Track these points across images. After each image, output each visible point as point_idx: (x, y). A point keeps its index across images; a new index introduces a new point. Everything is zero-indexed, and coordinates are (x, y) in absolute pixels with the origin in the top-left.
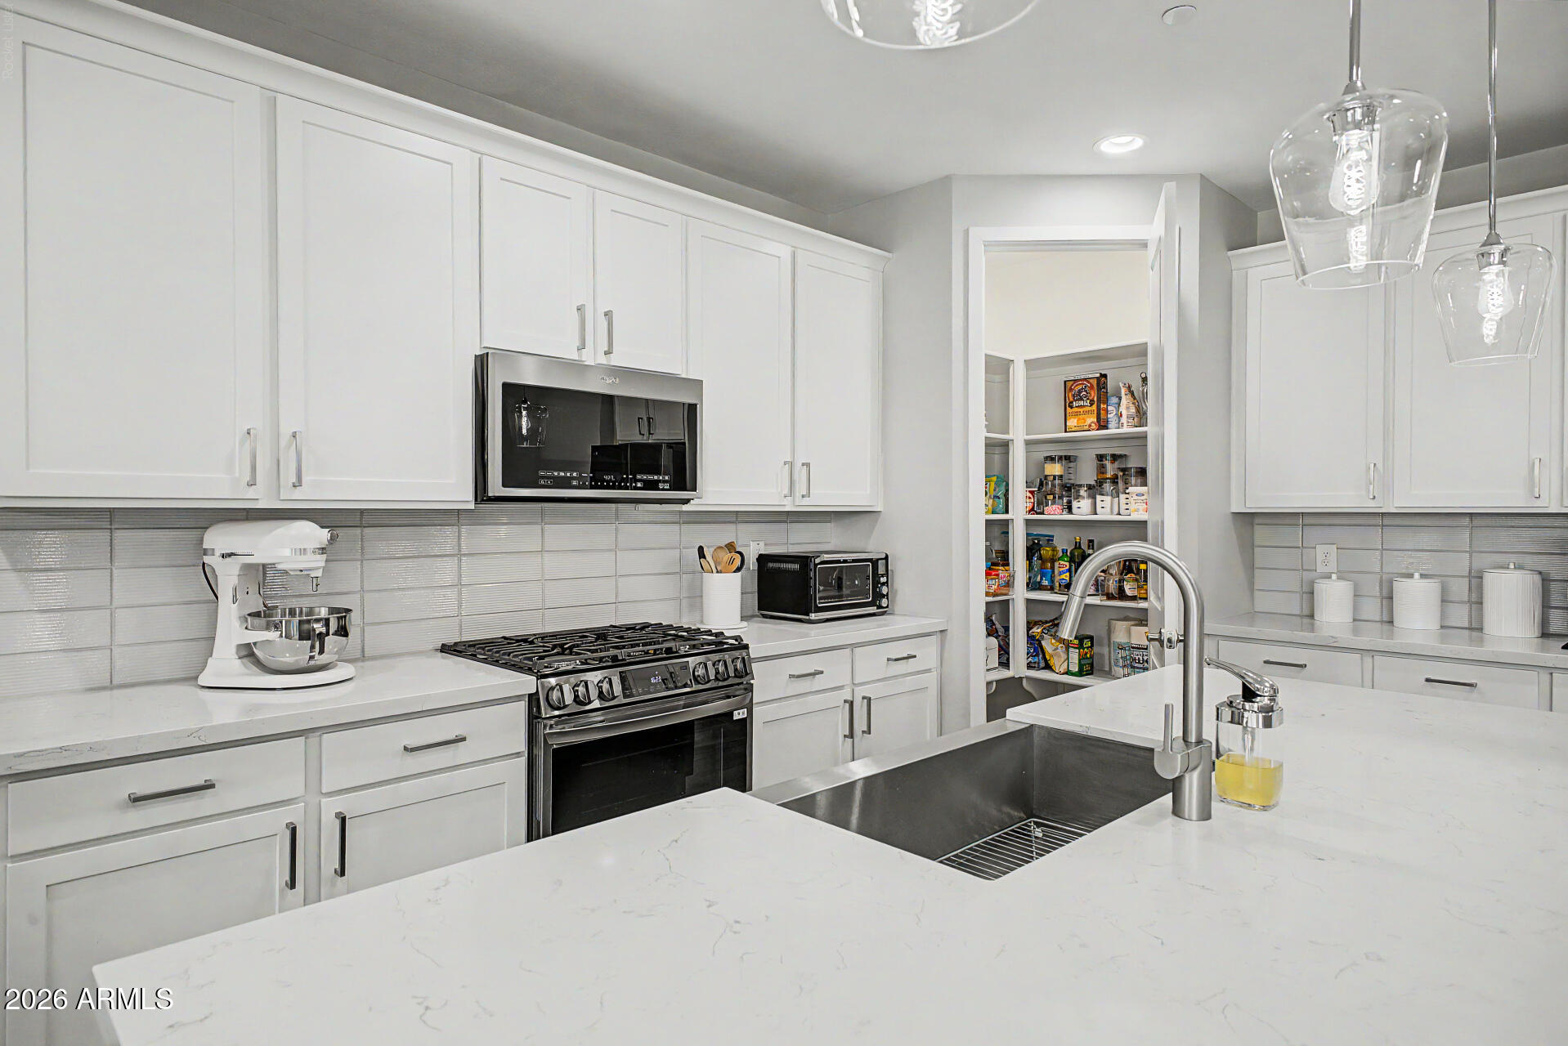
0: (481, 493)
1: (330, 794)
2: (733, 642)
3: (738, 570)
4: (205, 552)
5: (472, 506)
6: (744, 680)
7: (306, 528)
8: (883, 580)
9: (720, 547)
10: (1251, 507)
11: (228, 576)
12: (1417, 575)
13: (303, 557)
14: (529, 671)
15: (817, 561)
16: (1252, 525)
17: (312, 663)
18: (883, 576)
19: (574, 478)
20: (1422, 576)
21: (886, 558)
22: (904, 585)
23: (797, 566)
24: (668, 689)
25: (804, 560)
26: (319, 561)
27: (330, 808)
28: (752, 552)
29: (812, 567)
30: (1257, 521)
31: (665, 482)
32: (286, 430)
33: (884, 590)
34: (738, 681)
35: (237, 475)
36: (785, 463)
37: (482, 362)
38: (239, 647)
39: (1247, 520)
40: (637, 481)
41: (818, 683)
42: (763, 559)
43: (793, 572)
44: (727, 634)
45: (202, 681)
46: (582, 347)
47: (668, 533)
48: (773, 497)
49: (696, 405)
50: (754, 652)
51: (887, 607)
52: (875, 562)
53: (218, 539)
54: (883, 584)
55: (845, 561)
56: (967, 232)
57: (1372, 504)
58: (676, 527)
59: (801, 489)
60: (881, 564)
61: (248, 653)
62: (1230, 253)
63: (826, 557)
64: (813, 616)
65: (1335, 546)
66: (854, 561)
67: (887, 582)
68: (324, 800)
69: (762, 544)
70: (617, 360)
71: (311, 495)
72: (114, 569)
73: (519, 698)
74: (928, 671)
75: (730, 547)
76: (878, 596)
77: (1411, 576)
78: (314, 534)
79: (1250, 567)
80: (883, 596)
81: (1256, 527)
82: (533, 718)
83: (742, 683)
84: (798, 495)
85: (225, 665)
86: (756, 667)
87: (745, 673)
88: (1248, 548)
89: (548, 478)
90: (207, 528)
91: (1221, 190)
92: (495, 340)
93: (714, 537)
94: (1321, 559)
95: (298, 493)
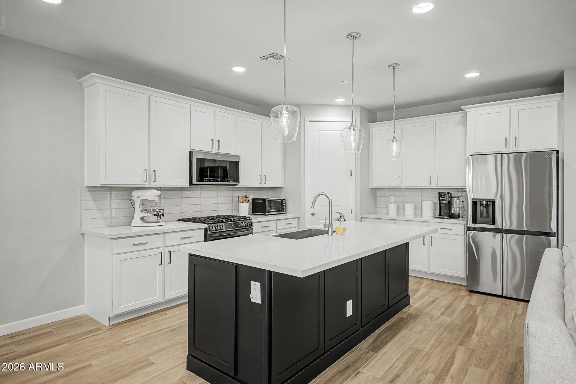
0: (191, 183)
1: (167, 247)
2: (248, 218)
3: (248, 202)
4: (132, 196)
5: (188, 186)
6: (251, 227)
7: (155, 191)
8: (284, 205)
9: (243, 197)
10: (374, 186)
11: (137, 202)
12: (410, 203)
13: (154, 198)
14: (204, 223)
15: (268, 200)
16: (376, 191)
17: (158, 221)
18: (284, 204)
19: (212, 180)
20: (411, 203)
21: (285, 199)
22: (290, 206)
23: (262, 201)
24: (233, 228)
25: (264, 200)
26: (158, 198)
27: (167, 249)
28: (251, 197)
29: (266, 201)
30: (377, 190)
31: (231, 180)
32: (152, 169)
33: (284, 207)
34: (250, 227)
35: (142, 179)
36: (260, 175)
37: (191, 153)
38: (141, 217)
39: (374, 190)
40: (225, 180)
41: (268, 229)
42: (253, 200)
43: (262, 203)
44: (246, 216)
45: (132, 225)
46: (212, 148)
47: (230, 193)
48: (256, 184)
49: (239, 162)
50: (253, 220)
51: (285, 212)
52: (282, 200)
53: (135, 194)
54: (284, 206)
55: (275, 200)
57: (399, 186)
58: (232, 191)
59: (263, 182)
60: (284, 201)
61: (142, 219)
62: (369, 124)
63: (270, 199)
64: (266, 214)
65: (394, 196)
66: (277, 200)
67: (285, 205)
68: (166, 248)
69: (253, 196)
70: (220, 151)
71: (153, 184)
72: (111, 201)
73: (202, 229)
74: (295, 227)
75: (246, 197)
76: (283, 209)
77: (408, 203)
78: (156, 193)
79: (375, 202)
80: (284, 209)
81: (377, 192)
82: (206, 233)
83: (250, 228)
84: (263, 183)
85: (137, 221)
86: (254, 224)
87: (251, 225)
88: (375, 197)
89: (206, 180)
90: (132, 191)
91: (366, 109)
92: (194, 148)
93: (242, 194)
94: (391, 199)
95: (154, 183)
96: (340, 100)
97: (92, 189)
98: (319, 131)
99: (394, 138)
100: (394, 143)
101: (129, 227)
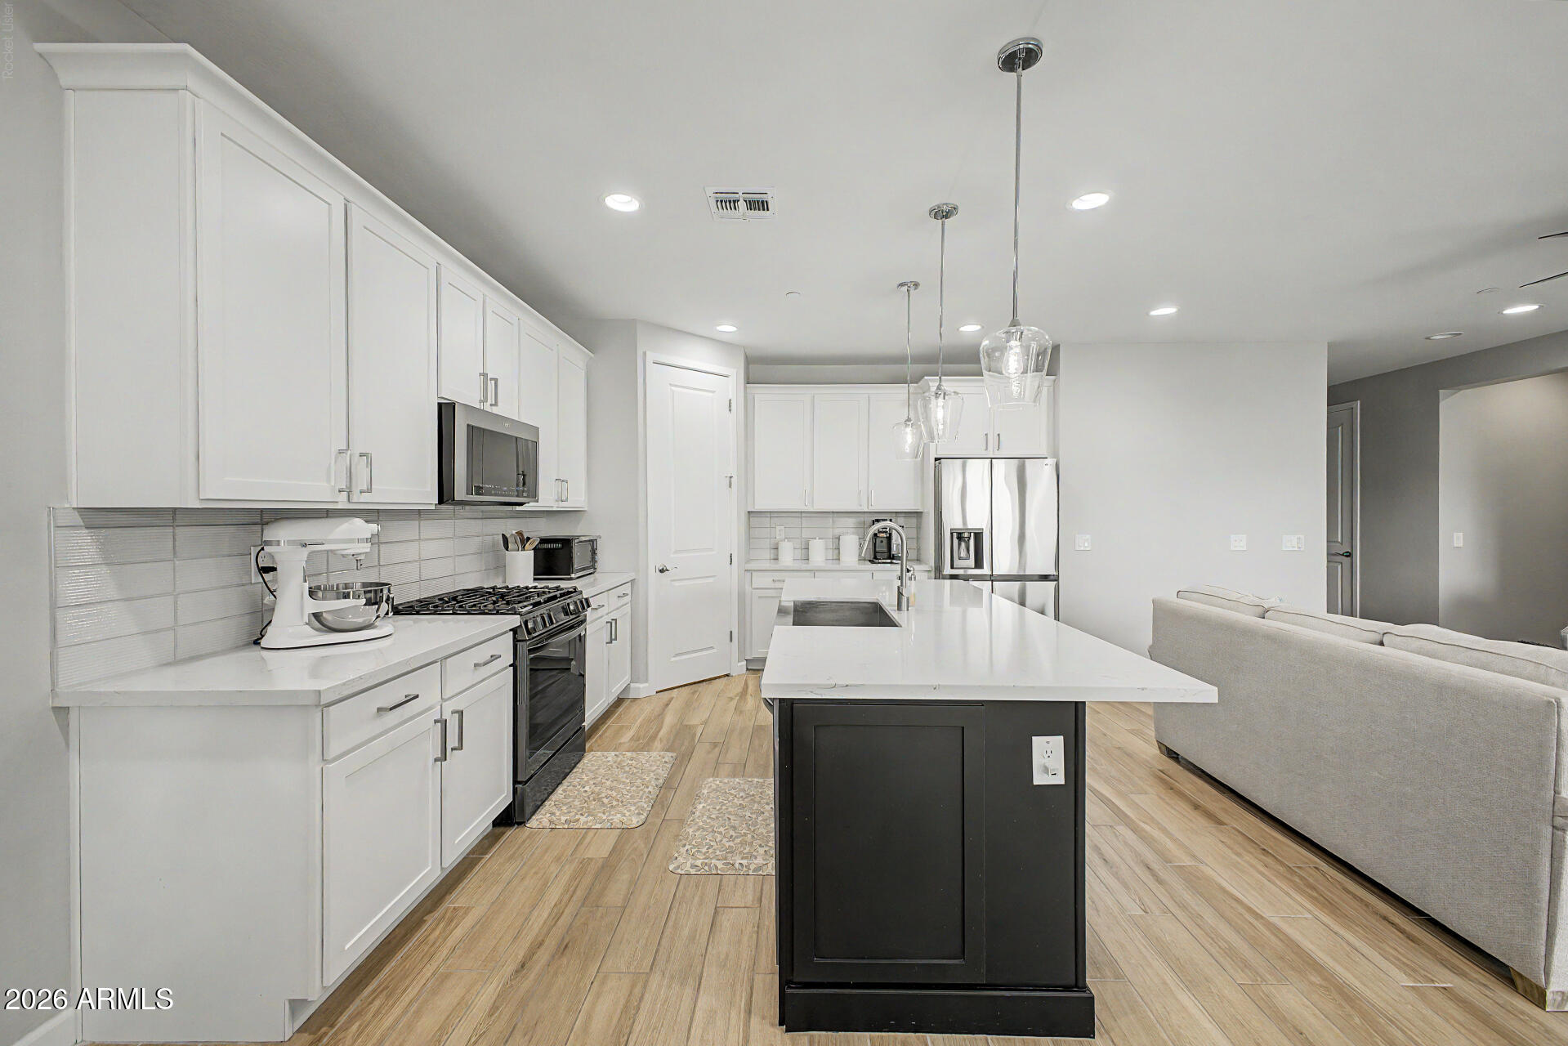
0: (445, 494)
1: (447, 699)
5: (434, 507)
7: (358, 522)
8: (595, 552)
10: (758, 508)
12: (818, 538)
13: (358, 545)
15: (576, 541)
16: (755, 517)
18: (596, 549)
20: (820, 538)
21: (598, 539)
23: (560, 546)
25: (567, 542)
26: (366, 548)
29: (573, 544)
32: (356, 452)
33: (596, 558)
35: (333, 484)
36: (556, 480)
38: (310, 615)
42: (540, 541)
43: (558, 549)
45: (264, 645)
46: (483, 400)
49: (537, 441)
56: (645, 353)
60: (594, 541)
61: (317, 619)
63: (580, 539)
64: (573, 576)
65: (784, 527)
66: (584, 541)
67: (597, 554)
68: (445, 704)
69: (543, 532)
71: (362, 500)
72: (177, 562)
75: (519, 534)
76: (595, 562)
77: (815, 539)
78: (361, 528)
80: (597, 563)
81: (751, 519)
82: (517, 642)
85: (288, 629)
87: (585, 607)
88: (751, 527)
94: (778, 532)
95: (366, 497)
96: (727, 328)
97: (98, 518)
98: (673, 388)
99: (909, 420)
100: (909, 430)
101: (255, 652)
